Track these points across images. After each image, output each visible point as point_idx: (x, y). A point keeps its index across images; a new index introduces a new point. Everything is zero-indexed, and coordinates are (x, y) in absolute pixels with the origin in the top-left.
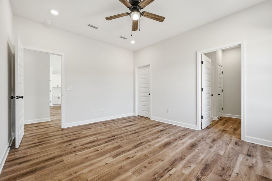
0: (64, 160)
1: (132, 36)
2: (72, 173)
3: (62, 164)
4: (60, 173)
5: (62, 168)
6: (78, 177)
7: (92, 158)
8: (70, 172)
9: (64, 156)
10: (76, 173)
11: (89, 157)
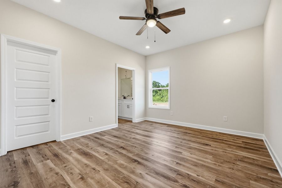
0: (214, 180)
1: (155, 41)
2: (218, 166)
3: (220, 177)
4: (226, 172)
5: (222, 175)
6: (216, 161)
7: (192, 163)
8: (218, 167)
9: (210, 185)
10: (215, 164)
11: (192, 165)
